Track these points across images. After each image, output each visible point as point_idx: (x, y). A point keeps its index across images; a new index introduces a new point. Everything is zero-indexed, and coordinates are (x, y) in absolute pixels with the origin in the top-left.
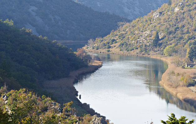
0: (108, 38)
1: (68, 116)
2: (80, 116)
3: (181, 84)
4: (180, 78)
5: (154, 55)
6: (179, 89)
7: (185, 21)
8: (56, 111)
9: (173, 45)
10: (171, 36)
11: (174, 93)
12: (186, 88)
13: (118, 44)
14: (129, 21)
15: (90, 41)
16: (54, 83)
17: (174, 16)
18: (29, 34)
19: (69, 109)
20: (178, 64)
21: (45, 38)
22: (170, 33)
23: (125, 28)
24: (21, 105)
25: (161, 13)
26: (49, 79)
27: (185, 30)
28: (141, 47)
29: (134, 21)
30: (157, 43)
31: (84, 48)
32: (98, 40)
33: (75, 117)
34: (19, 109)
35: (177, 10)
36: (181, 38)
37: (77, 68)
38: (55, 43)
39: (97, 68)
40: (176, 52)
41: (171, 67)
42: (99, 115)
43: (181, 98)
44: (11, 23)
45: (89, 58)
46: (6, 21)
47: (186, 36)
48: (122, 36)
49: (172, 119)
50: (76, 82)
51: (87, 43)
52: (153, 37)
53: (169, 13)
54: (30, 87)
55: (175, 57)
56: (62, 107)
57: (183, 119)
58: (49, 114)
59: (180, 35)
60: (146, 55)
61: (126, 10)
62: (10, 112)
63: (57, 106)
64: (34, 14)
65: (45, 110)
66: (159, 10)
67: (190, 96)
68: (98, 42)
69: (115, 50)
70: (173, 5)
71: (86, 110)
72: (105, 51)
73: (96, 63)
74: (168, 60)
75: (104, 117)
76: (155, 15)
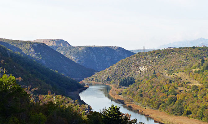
0: (91, 78)
1: (77, 105)
2: (81, 104)
3: (116, 94)
4: (116, 92)
5: (107, 84)
6: (115, 96)
7: (118, 72)
8: (72, 103)
9: (114, 80)
10: (113, 77)
11: (114, 97)
12: (118, 95)
13: (94, 80)
14: (99, 72)
15: (85, 78)
16: (72, 93)
17: (114, 70)
18: (63, 76)
19: (77, 102)
20: (115, 87)
21: (69, 77)
22: (113, 76)
23: (97, 74)
24: (60, 101)
25: (110, 69)
26: (70, 92)
27: (118, 75)
28: (102, 81)
29: (100, 72)
30: (108, 79)
31: (83, 81)
32: (88, 78)
33: (79, 105)
34: (59, 102)
35: (115, 68)
36: (117, 78)
37: (80, 88)
38: (72, 79)
39: (87, 88)
40: (115, 83)
41: (113, 88)
42: (87, 105)
43: (116, 99)
44: (57, 72)
45: (84, 84)
46: (55, 71)
47: (118, 77)
48: (96, 77)
49: (113, 107)
50: (79, 93)
51: (83, 79)
52: (107, 78)
53: (113, 69)
54: (63, 94)
55: (114, 85)
56: (74, 101)
57: (116, 106)
58: (70, 104)
59: (116, 77)
60: (104, 84)
61: (98, 68)
62: (56, 103)
63: (73, 101)
64: (65, 68)
65: (69, 102)
66: (109, 68)
67: (119, 98)
68: (88, 79)
69: (93, 82)
70: (114, 66)
71: (83, 103)
72: (90, 82)
73: (87, 86)
74: (112, 86)
75: (89, 105)
76: (108, 70)
